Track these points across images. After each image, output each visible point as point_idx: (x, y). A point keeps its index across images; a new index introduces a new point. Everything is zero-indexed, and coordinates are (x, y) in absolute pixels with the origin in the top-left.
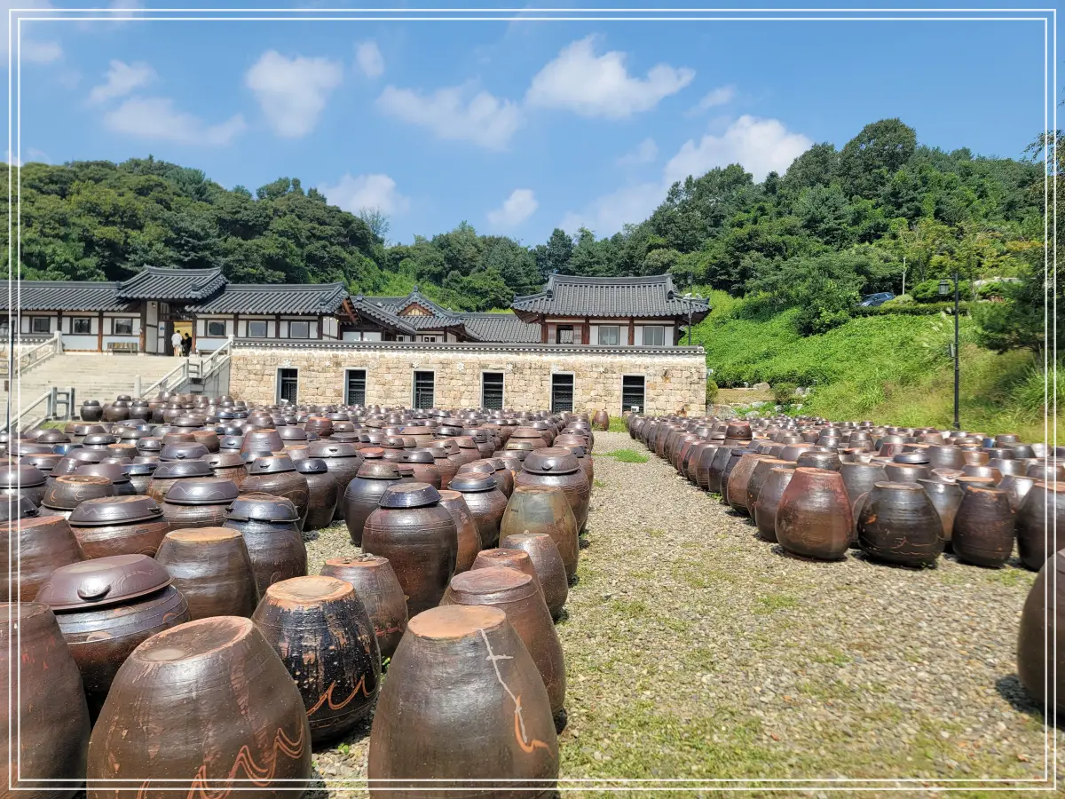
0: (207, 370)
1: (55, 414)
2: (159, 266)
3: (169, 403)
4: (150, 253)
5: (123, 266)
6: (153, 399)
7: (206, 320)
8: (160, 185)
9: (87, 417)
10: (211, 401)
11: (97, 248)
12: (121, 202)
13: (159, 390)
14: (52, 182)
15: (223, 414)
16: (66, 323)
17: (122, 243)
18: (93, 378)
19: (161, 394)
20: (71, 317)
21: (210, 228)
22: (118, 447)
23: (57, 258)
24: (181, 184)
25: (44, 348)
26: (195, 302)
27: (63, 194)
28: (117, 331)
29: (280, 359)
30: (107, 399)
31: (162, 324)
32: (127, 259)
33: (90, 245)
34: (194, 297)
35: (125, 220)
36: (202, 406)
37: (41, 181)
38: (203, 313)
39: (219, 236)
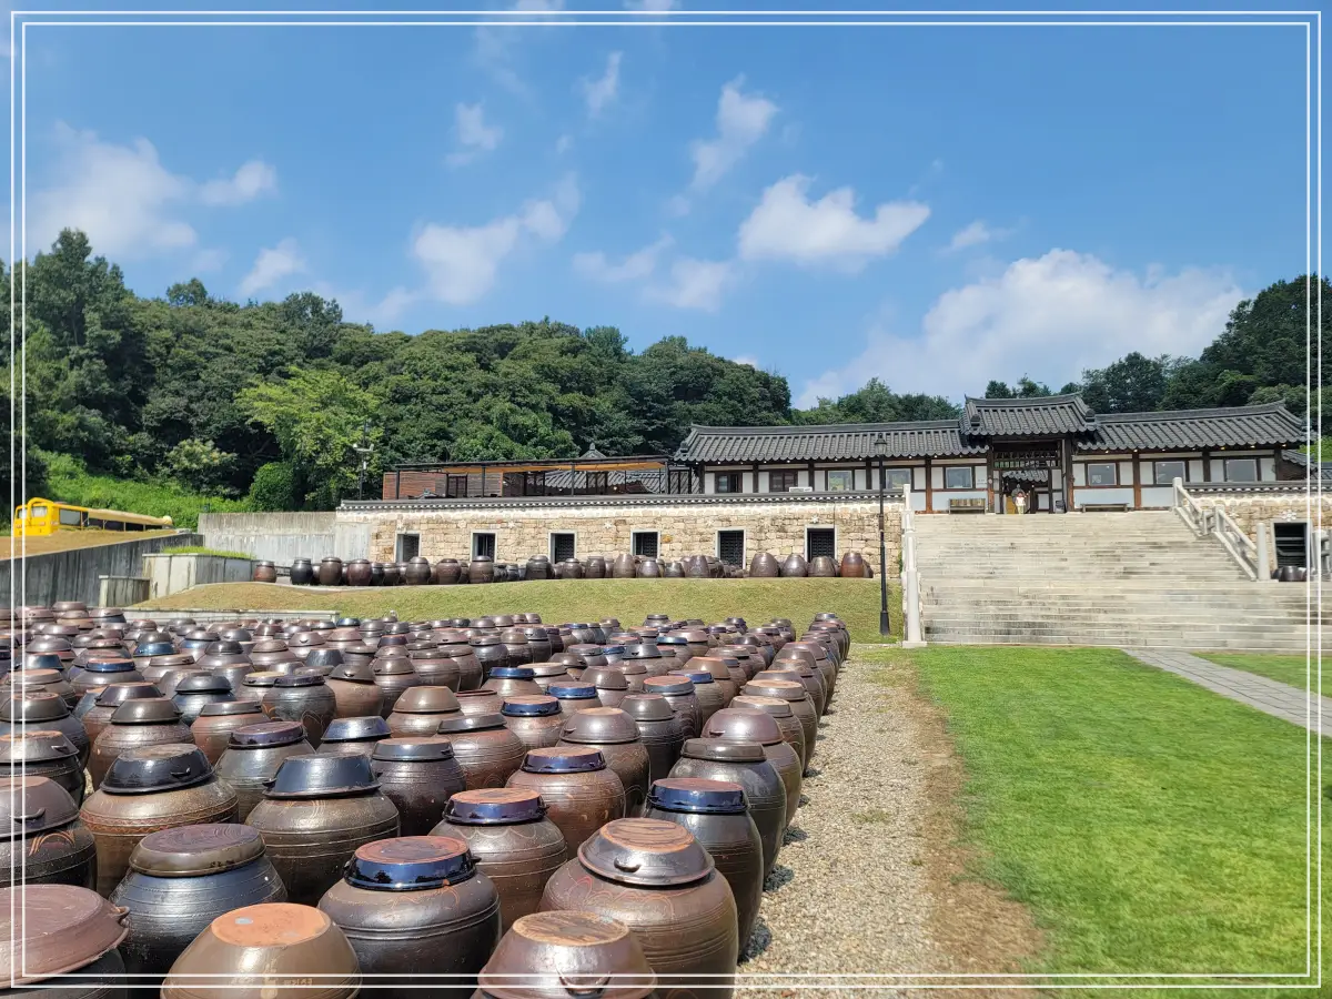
7: (1086, 463)
29: (1274, 510)
34: (1091, 429)
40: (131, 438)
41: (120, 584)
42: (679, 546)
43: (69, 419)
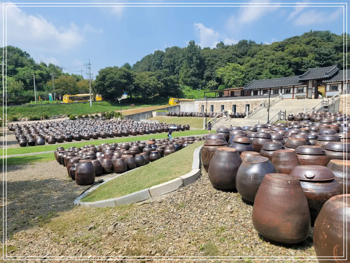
0: (330, 103)
1: (280, 118)
2: (313, 68)
3: (316, 115)
4: (309, 64)
5: (300, 70)
6: (310, 113)
7: (330, 85)
8: (314, 39)
9: (290, 119)
10: (332, 114)
11: (292, 65)
12: (301, 48)
13: (312, 111)
14: (280, 47)
15: (338, 119)
16: (283, 90)
17: (300, 62)
18: (291, 107)
19: (313, 112)
20: (285, 88)
21: (332, 51)
22: (303, 129)
23: (280, 71)
24: (322, 38)
25: (277, 99)
26: (326, 79)
27: (283, 50)
28: (299, 92)
30: (296, 114)
31: (314, 88)
32: (302, 67)
33: (290, 64)
34: (326, 77)
35: (302, 54)
36: (329, 116)
37: (276, 47)
38: (329, 82)
39: (335, 53)
40: (202, 81)
41: (148, 116)
42: (239, 107)
43: (189, 80)
